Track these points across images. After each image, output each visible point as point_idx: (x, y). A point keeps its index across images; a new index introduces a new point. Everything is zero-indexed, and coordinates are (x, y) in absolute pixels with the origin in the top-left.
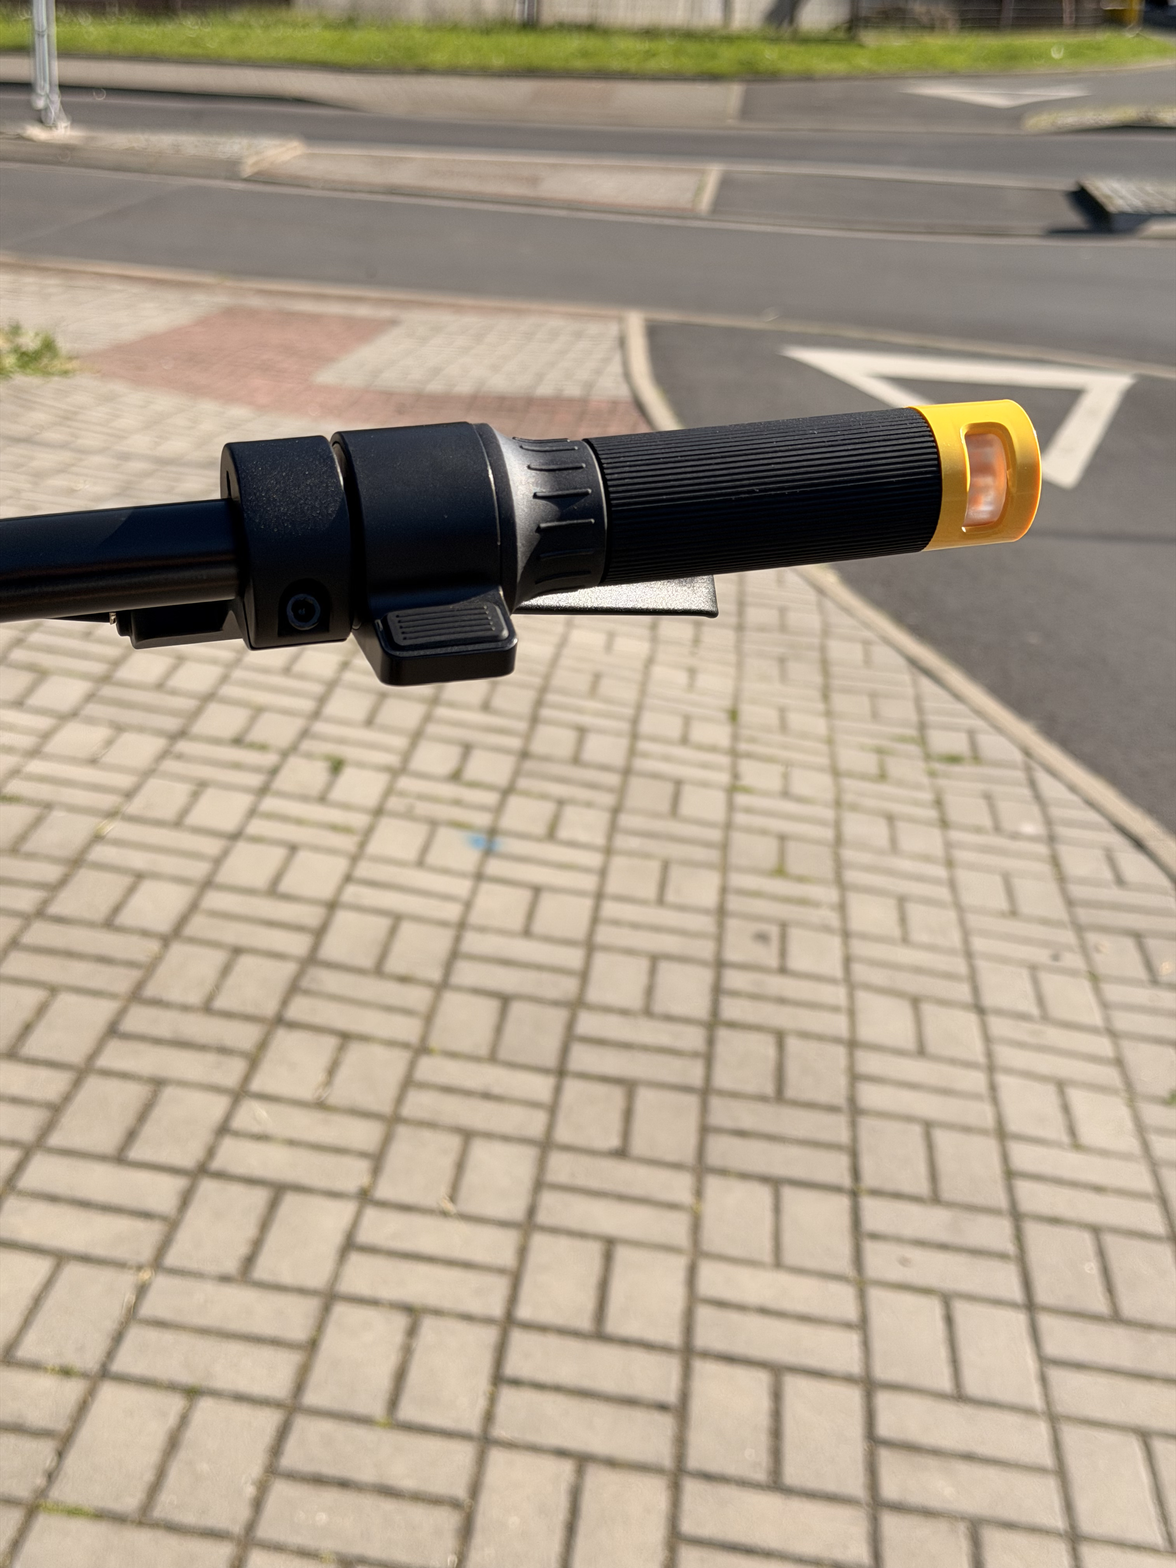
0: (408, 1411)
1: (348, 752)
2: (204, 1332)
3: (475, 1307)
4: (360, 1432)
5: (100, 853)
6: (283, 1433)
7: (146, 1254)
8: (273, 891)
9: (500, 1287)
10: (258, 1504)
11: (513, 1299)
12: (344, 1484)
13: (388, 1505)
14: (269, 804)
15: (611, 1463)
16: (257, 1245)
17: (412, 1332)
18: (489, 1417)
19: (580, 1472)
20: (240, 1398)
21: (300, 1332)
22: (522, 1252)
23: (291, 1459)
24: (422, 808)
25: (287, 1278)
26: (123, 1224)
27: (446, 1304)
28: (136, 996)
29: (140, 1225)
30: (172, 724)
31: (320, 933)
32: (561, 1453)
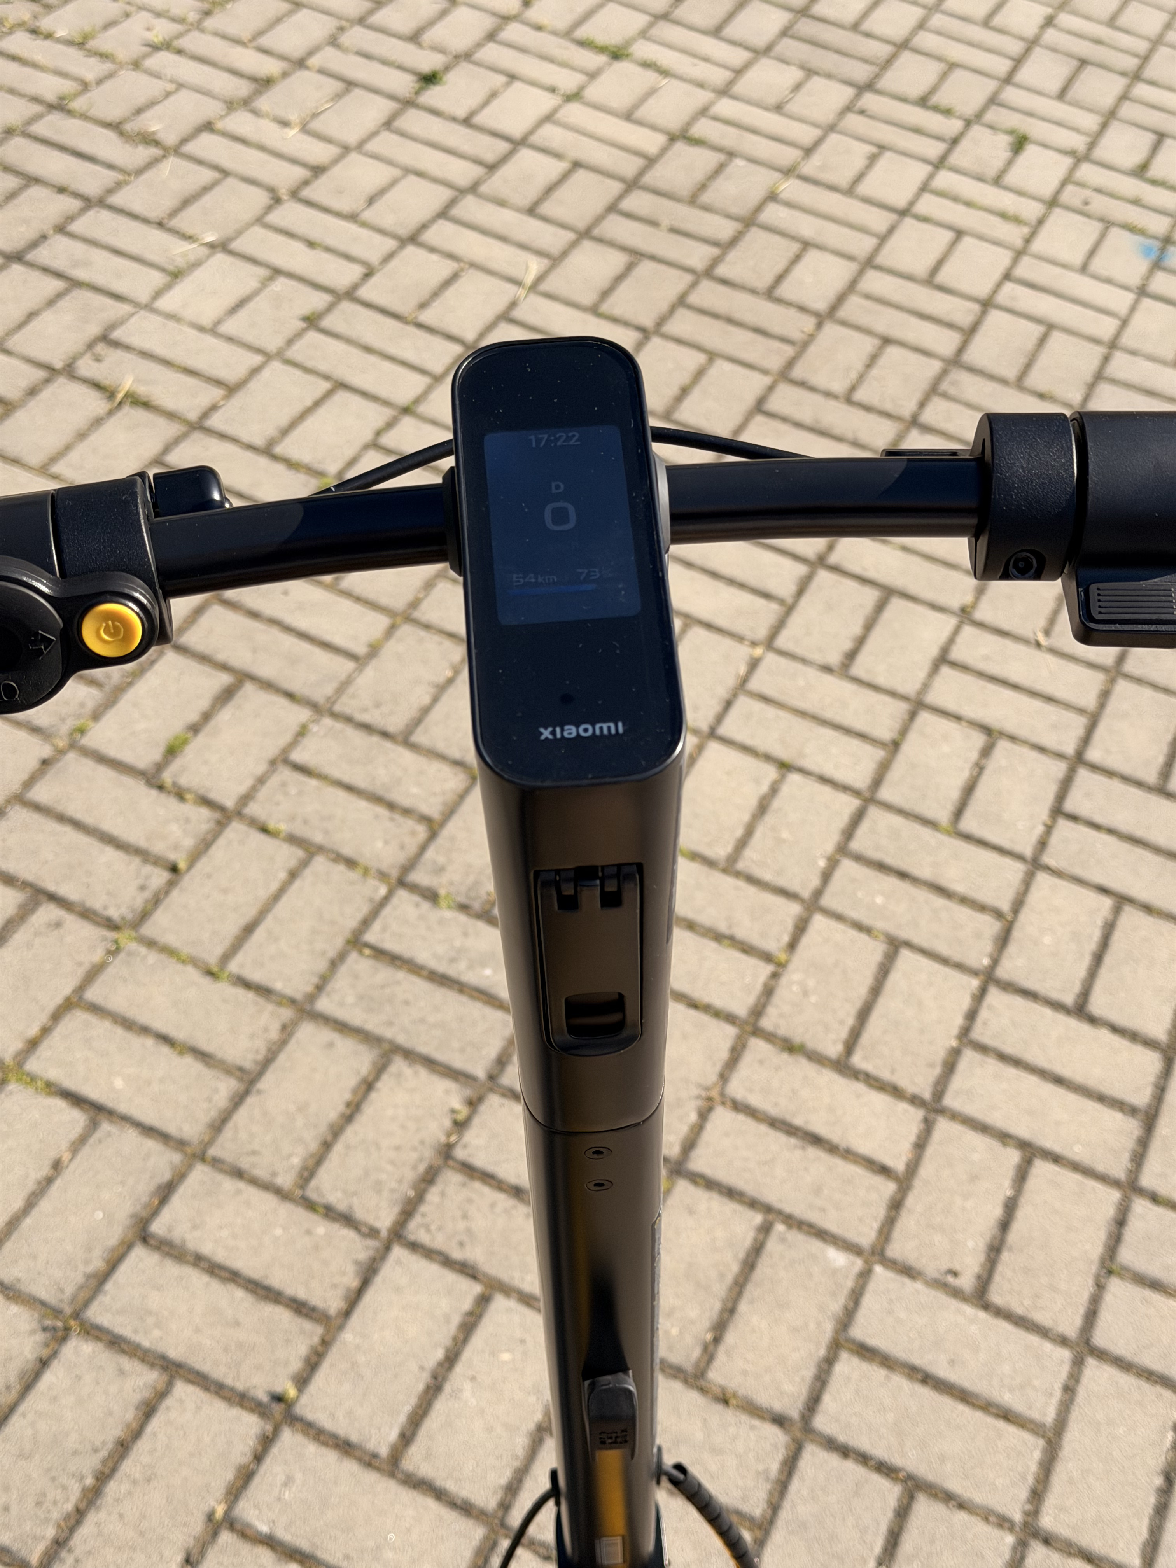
0: (968, 824)
1: (1035, 129)
2: (802, 714)
3: (1049, 740)
4: (926, 833)
5: (773, 214)
6: (857, 818)
7: (762, 633)
8: (930, 280)
9: (1077, 724)
10: (827, 876)
11: (1086, 740)
12: (903, 875)
13: (940, 902)
14: (945, 179)
15: (1148, 909)
16: (861, 641)
17: (986, 752)
18: (1042, 844)
19: (1117, 911)
20: (824, 780)
21: (886, 733)
22: (1105, 695)
23: (860, 843)
24: (1100, 204)
25: (881, 680)
26: (747, 599)
27: (1022, 733)
28: (785, 375)
29: (761, 602)
30: (861, 72)
31: (970, 332)
32: (1103, 890)
